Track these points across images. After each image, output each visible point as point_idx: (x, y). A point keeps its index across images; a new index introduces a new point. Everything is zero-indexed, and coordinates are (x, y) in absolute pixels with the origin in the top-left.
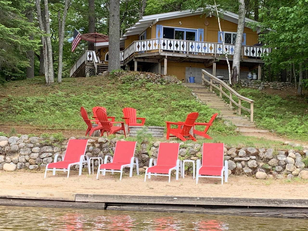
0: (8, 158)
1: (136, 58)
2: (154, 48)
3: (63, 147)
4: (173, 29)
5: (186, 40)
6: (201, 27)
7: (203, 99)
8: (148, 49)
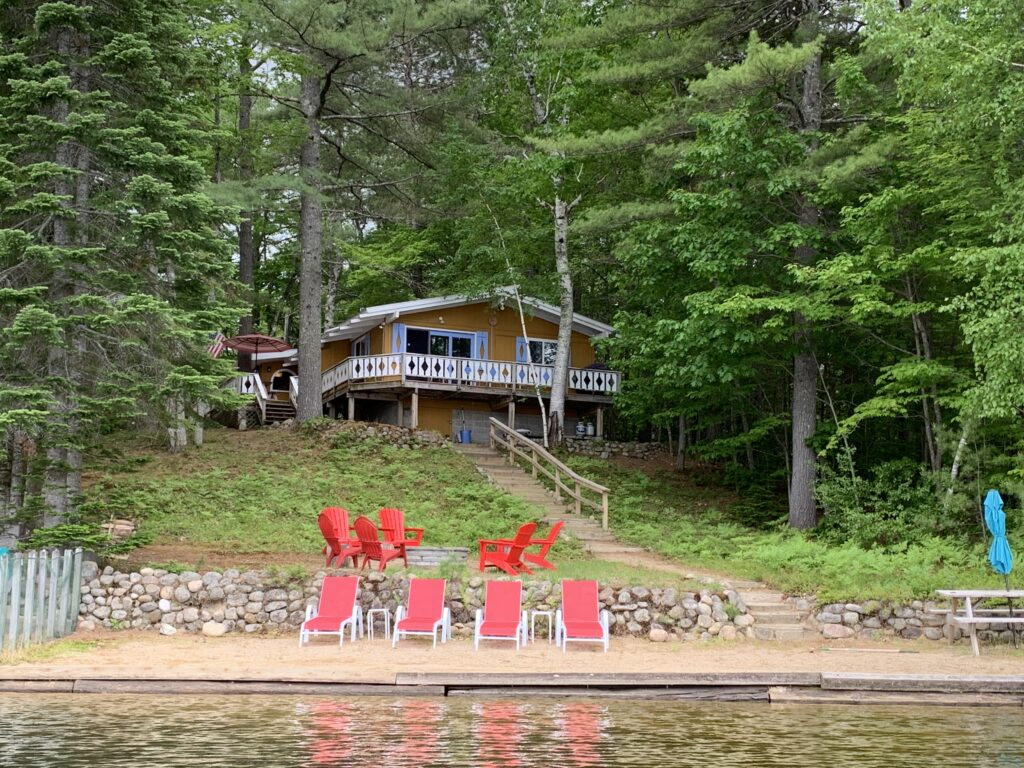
0: (206, 613)
1: (352, 392)
2: (391, 373)
3: (307, 590)
4: (427, 332)
5: (454, 355)
6: (484, 330)
7: (502, 480)
8: (379, 374)
